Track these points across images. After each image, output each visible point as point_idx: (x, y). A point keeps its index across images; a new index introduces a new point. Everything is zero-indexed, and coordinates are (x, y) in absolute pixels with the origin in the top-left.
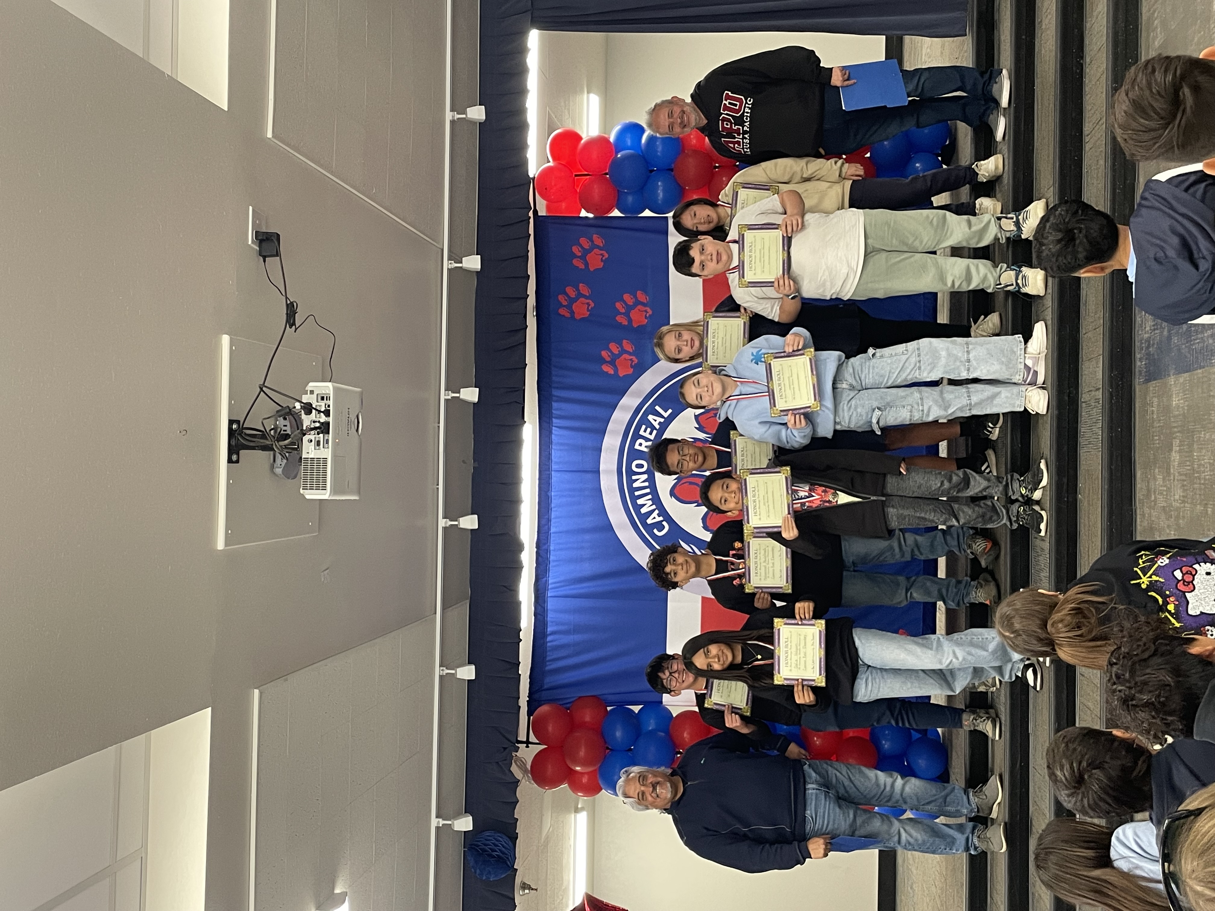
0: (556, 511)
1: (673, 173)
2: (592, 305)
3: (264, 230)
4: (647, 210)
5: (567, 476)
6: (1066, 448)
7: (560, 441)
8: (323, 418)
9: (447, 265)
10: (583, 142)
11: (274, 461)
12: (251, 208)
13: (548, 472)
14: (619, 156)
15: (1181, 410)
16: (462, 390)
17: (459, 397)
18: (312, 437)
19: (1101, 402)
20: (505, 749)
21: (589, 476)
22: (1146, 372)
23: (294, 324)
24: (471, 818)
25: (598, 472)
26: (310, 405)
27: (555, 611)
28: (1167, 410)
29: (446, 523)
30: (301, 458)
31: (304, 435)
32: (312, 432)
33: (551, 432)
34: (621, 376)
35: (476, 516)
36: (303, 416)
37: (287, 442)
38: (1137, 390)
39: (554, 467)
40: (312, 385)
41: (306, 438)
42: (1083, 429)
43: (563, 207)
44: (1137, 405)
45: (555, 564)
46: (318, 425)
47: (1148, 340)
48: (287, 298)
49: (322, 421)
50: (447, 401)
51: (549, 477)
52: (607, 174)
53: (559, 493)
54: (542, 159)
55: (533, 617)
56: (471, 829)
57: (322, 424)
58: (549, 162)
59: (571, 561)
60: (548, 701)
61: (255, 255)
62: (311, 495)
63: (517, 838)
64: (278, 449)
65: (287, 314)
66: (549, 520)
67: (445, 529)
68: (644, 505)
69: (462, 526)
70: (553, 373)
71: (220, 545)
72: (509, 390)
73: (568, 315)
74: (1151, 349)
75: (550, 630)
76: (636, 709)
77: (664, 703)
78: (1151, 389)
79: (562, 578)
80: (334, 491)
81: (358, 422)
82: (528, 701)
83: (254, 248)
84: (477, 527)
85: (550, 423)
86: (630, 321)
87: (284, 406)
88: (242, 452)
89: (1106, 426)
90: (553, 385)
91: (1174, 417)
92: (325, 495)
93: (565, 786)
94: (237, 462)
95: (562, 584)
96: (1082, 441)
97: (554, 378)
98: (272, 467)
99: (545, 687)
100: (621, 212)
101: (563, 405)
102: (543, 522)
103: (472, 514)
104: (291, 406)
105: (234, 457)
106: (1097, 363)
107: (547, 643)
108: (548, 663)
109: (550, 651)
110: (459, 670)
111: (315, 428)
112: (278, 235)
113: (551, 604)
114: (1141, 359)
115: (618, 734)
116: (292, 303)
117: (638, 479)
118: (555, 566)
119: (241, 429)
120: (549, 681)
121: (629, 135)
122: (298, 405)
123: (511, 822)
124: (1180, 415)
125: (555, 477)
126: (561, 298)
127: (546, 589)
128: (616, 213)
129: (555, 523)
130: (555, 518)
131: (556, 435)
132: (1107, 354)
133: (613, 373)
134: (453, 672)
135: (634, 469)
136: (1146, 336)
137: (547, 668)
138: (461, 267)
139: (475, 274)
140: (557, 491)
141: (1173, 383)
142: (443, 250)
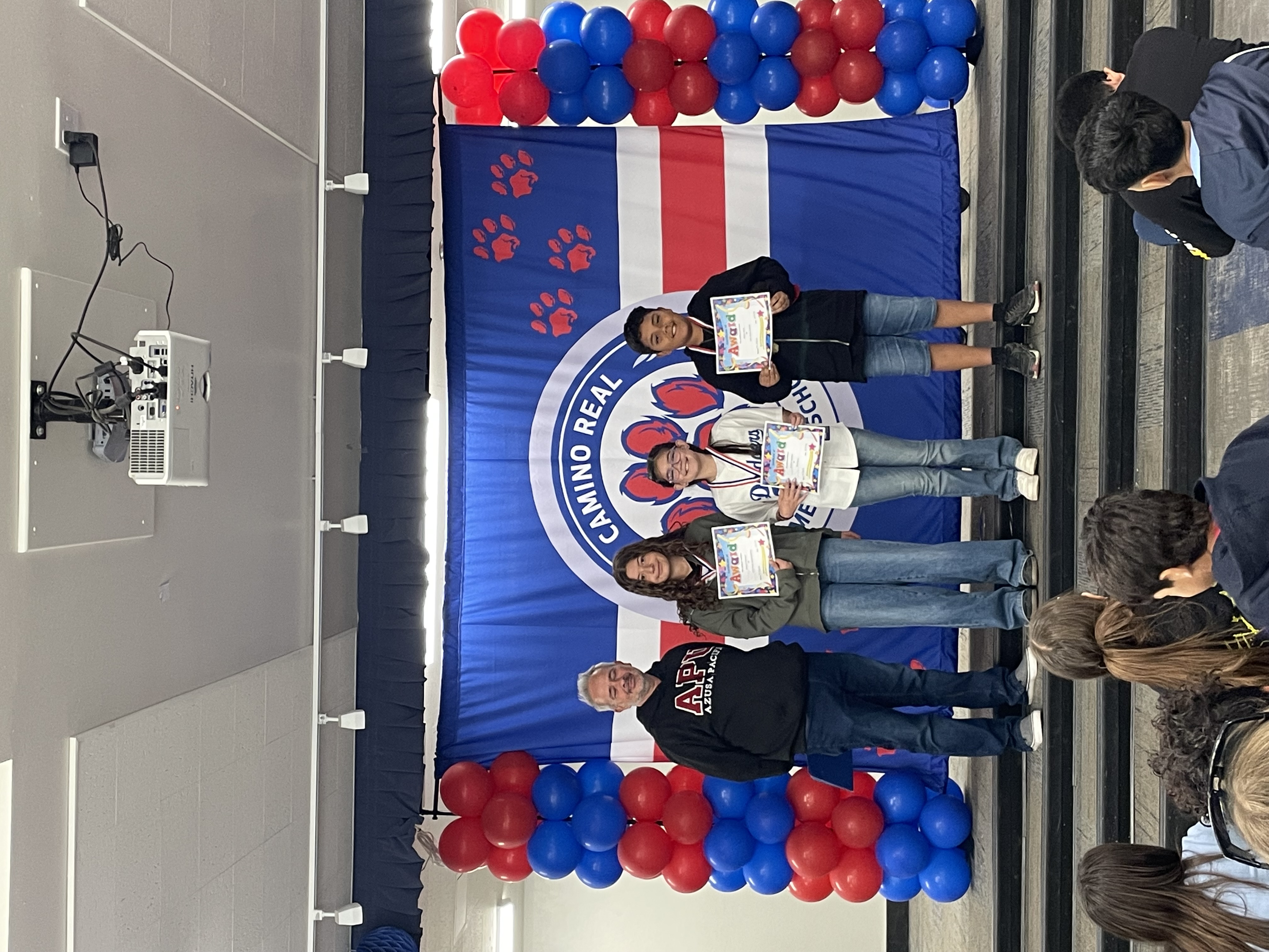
0: (472, 512)
1: (622, 70)
2: (518, 242)
3: (76, 130)
4: (589, 119)
5: (487, 466)
6: (1119, 424)
7: (476, 421)
8: (158, 378)
9: (324, 185)
10: (503, 27)
11: (93, 437)
12: (58, 100)
13: (461, 462)
14: (551, 46)
15: (1260, 370)
16: (345, 351)
17: (341, 361)
18: (143, 403)
19: (1163, 363)
20: (405, 820)
21: (515, 466)
22: (1219, 324)
23: (118, 254)
24: (360, 908)
25: (527, 461)
26: (140, 360)
27: (472, 642)
28: (1243, 371)
29: (325, 526)
30: (129, 431)
31: (133, 399)
32: (144, 397)
33: (464, 410)
34: (556, 336)
35: (365, 517)
36: (132, 375)
37: (110, 409)
38: (1208, 347)
39: (469, 454)
40: (142, 335)
41: (135, 404)
42: (1140, 399)
43: (479, 113)
44: (1207, 367)
45: (470, 581)
46: (151, 386)
47: (1222, 285)
48: (107, 220)
49: (157, 381)
50: (325, 366)
51: (463, 467)
52: (535, 70)
53: (475, 489)
54: (450, 49)
55: (442, 651)
56: (361, 922)
57: (157, 385)
58: (459, 53)
59: (490, 577)
60: (461, 759)
61: (65, 163)
62: (143, 479)
63: (421, 934)
64: (99, 418)
65: (108, 241)
66: (462, 524)
67: (324, 534)
68: (588, 503)
69: (346, 530)
70: (467, 332)
71: (22, 547)
72: (409, 353)
73: (487, 256)
74: (1225, 296)
75: (463, 666)
76: (576, 767)
77: (612, 759)
78: (1225, 345)
79: (480, 600)
80: (175, 473)
81: (206, 385)
82: (435, 759)
83: (63, 155)
84: (366, 531)
85: (463, 397)
86: (568, 264)
87: (105, 361)
88: (50, 424)
89: (1169, 392)
90: (469, 348)
91: (1253, 379)
92: (162, 480)
93: (484, 868)
94: (44, 437)
95: (480, 607)
96: (1139, 414)
97: (469, 340)
98: (91, 445)
99: (458, 741)
100: (556, 122)
101: (482, 375)
102: (455, 526)
103: (360, 514)
104: (115, 362)
105: (39, 431)
106: (1159, 315)
107: (460, 683)
108: (461, 710)
109: (465, 694)
110: (343, 717)
111: (147, 391)
112: (95, 138)
113: (465, 633)
114: (1213, 309)
115: (553, 799)
116: (115, 227)
117: (579, 471)
118: (470, 584)
119: (48, 393)
120: (463, 733)
121: (563, 20)
122: (124, 361)
123: (415, 914)
124: (1259, 377)
125: (470, 468)
126: (476, 233)
127: (458, 615)
128: (548, 122)
129: (472, 527)
130: (471, 521)
131: (469, 412)
132: (1170, 302)
133: (544, 331)
134: (336, 720)
135: (574, 457)
136: (1219, 279)
137: (461, 716)
138: (343, 189)
139: (361, 199)
140: (473, 487)
141: (1251, 337)
142: (318, 166)
